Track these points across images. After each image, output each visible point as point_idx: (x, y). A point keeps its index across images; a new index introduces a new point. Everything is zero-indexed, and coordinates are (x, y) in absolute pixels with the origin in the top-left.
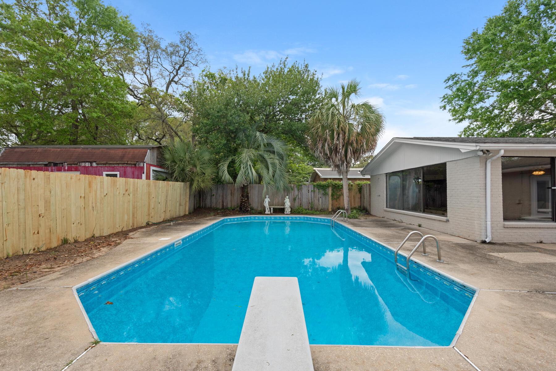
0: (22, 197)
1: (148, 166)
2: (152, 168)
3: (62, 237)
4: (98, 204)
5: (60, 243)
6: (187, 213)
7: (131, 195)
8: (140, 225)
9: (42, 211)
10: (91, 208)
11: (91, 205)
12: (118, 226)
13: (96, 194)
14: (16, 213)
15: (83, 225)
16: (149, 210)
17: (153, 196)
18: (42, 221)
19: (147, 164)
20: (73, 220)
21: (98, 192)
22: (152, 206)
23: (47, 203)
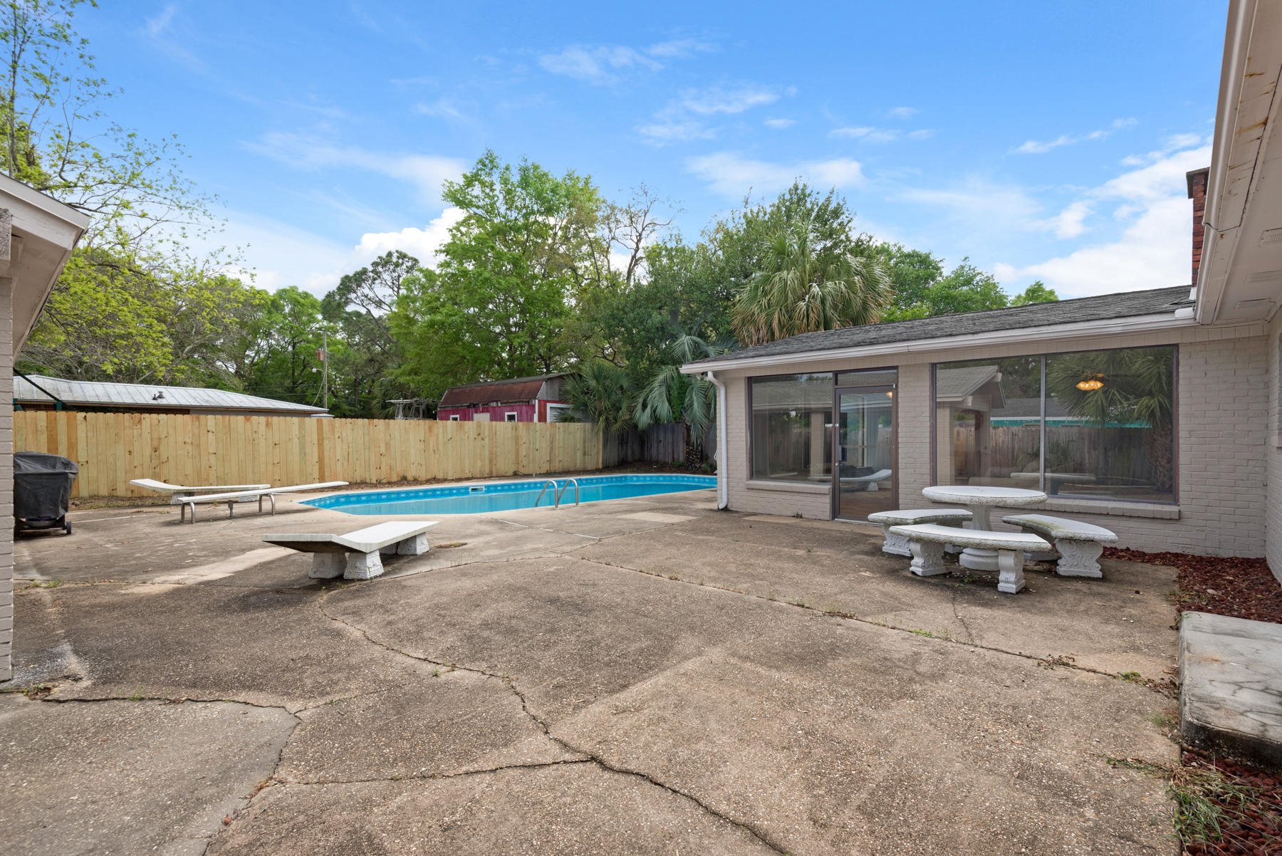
0: (367, 439)
1: (542, 403)
2: (549, 405)
3: (401, 474)
4: (441, 448)
5: (400, 478)
6: (600, 467)
7: (487, 440)
8: (502, 472)
9: (383, 450)
10: (431, 451)
11: (431, 448)
12: (467, 471)
13: (437, 439)
14: (362, 451)
15: (424, 466)
16: (517, 457)
17: (524, 440)
18: (383, 459)
19: (539, 401)
20: (412, 461)
21: (440, 436)
22: (523, 452)
23: (388, 445)
